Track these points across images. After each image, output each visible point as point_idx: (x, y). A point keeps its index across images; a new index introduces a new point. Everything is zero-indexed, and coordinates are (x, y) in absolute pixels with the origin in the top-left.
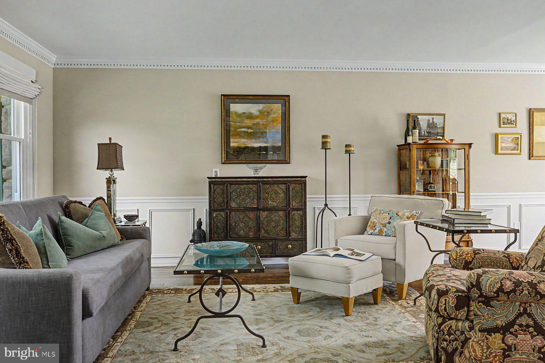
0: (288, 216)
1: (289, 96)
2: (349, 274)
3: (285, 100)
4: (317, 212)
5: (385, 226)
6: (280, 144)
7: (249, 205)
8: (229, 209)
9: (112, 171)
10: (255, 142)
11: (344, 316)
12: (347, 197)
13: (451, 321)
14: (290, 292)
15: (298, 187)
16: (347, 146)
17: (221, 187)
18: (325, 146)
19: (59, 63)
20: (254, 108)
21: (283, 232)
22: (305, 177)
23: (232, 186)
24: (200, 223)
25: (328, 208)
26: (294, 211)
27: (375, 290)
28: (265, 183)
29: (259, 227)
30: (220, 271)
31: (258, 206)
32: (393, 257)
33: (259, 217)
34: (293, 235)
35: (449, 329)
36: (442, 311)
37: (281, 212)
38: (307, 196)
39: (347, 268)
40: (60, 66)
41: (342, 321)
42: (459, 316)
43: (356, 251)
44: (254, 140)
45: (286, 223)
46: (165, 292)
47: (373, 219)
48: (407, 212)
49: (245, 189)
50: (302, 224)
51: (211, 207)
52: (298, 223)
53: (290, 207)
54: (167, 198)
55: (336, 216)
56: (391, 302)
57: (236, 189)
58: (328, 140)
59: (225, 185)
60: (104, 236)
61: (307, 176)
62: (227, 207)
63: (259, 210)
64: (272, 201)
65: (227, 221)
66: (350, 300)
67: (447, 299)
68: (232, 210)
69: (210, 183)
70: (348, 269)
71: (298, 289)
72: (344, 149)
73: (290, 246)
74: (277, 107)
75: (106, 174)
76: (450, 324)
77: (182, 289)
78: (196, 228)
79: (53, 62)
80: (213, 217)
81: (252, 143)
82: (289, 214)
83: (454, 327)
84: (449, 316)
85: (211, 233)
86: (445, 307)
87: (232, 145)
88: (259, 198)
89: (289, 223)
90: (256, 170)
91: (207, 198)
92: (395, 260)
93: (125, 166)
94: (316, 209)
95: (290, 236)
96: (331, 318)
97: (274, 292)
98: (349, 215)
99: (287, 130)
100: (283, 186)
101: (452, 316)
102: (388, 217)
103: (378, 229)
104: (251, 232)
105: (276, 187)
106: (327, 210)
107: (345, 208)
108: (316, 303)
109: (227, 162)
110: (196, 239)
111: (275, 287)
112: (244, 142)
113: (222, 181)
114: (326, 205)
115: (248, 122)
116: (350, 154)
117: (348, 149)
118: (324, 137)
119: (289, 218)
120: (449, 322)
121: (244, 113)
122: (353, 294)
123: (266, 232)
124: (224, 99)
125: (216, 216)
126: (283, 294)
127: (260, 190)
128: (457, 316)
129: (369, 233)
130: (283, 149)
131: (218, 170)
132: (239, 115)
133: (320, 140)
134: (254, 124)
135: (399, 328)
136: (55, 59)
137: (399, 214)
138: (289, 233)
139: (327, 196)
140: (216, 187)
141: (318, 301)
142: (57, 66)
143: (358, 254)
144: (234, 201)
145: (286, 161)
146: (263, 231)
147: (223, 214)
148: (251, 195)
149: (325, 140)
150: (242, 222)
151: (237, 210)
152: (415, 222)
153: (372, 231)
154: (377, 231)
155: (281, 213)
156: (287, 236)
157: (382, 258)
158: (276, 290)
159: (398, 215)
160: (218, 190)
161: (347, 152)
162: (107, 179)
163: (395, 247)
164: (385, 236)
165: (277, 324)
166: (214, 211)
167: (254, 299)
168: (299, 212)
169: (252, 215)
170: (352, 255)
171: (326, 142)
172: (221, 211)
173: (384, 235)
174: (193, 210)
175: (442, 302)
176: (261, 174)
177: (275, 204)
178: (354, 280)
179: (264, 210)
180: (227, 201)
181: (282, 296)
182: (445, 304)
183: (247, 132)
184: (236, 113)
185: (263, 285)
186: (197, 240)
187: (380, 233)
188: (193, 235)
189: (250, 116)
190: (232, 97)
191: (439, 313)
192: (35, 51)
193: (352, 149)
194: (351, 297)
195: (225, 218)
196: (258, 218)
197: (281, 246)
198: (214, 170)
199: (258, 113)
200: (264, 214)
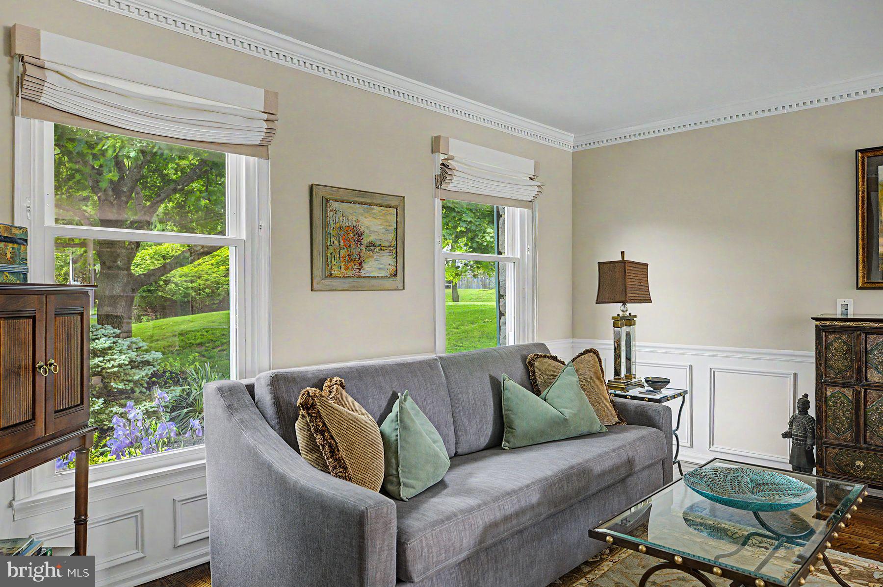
8: (865, 385)
9: (624, 305)
17: (844, 337)
19: (579, 144)
23: (871, 337)
24: (804, 405)
40: (580, 149)
51: (822, 376)
54: (747, 349)
59: (854, 334)
60: (566, 420)
62: (859, 380)
65: (858, 409)
68: (868, 387)
75: (616, 309)
79: (572, 144)
80: (826, 398)
85: (821, 428)
91: (811, 355)
93: (653, 295)
109: (871, 285)
124: (862, 158)
136: (572, 139)
140: (831, 338)
142: (577, 149)
147: (848, 393)
151: (881, 387)
160: (838, 344)
162: (613, 318)
166: (828, 385)
172: (845, 387)
174: (793, 376)
180: (860, 367)
186: (797, 436)
188: (791, 424)
192: (533, 133)
195: (854, 401)
198: (840, 302)
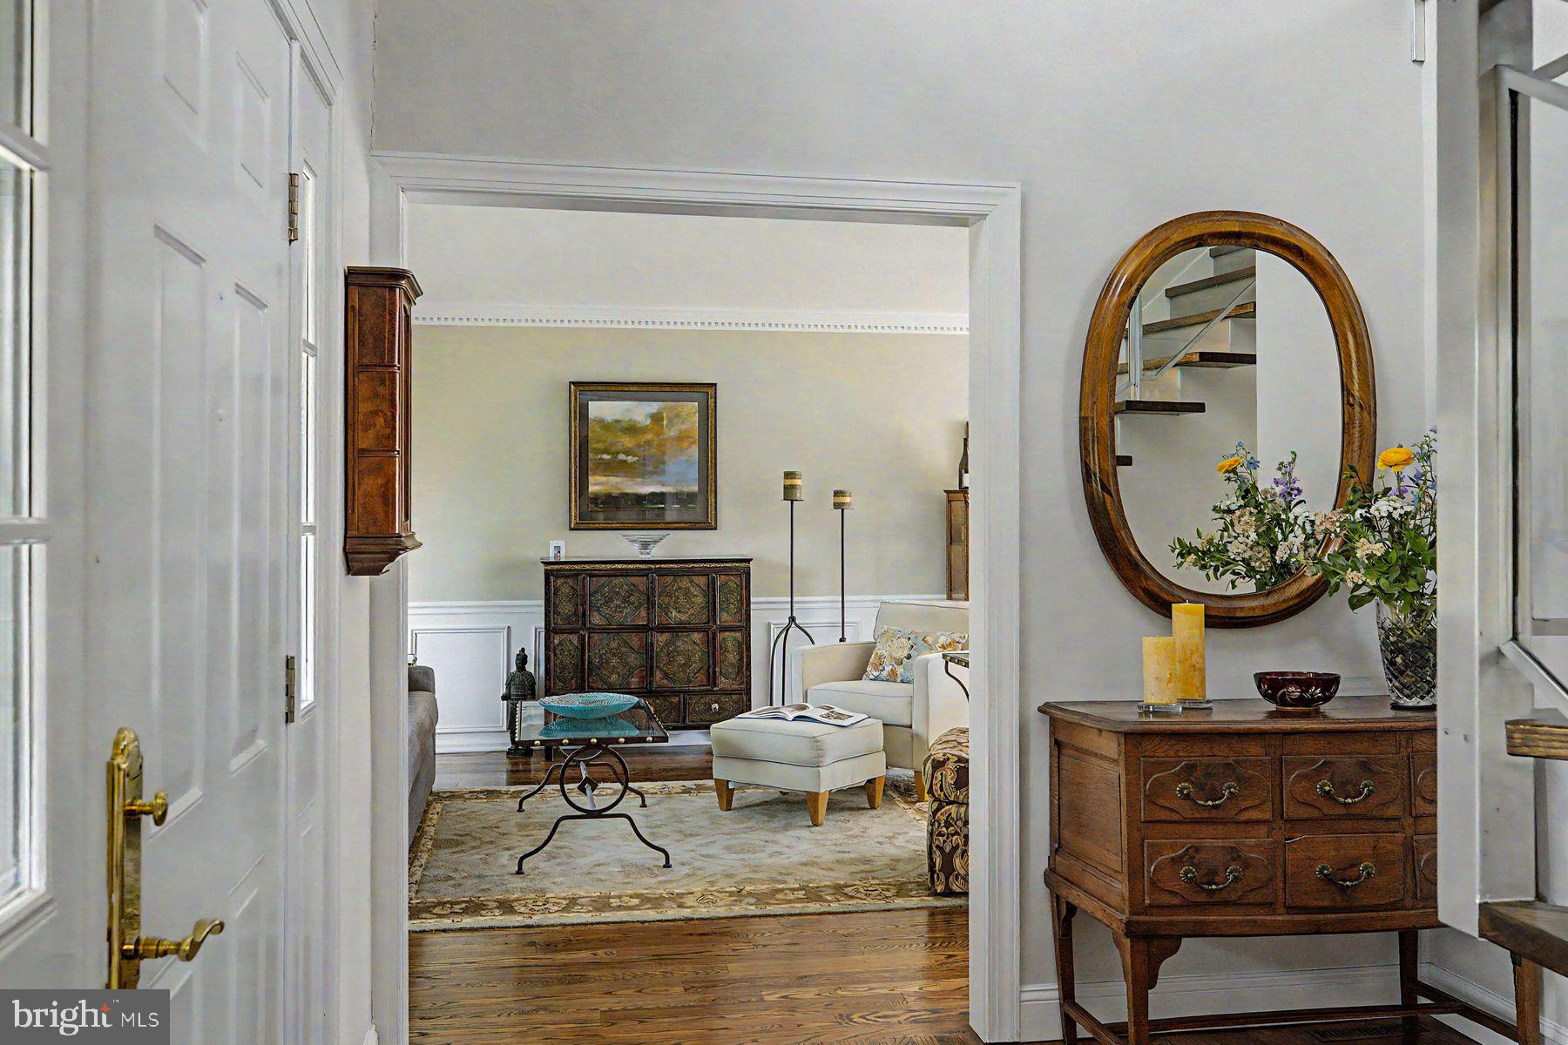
0: (711, 643)
1: (715, 385)
2: (817, 750)
3: (705, 392)
4: (774, 633)
5: (900, 663)
6: (695, 489)
7: (629, 621)
8: (589, 629)
10: (643, 484)
11: (809, 827)
12: (837, 602)
13: (950, 806)
14: (715, 794)
15: (733, 582)
16: (837, 494)
17: (570, 581)
18: (789, 493)
20: (639, 411)
21: (701, 677)
22: (748, 561)
23: (595, 579)
24: (522, 659)
25: (796, 624)
26: (725, 631)
27: (869, 781)
28: (663, 573)
29: (652, 667)
30: (595, 741)
31: (649, 621)
32: (906, 722)
33: (652, 644)
34: (723, 683)
35: (947, 818)
36: (936, 791)
37: (696, 634)
38: (752, 600)
39: (814, 739)
41: (804, 833)
42: (961, 798)
43: (837, 709)
44: (638, 480)
45: (709, 657)
46: (466, 796)
47: (880, 650)
48: (942, 634)
49: (621, 587)
50: (741, 660)
51: (550, 624)
52: (732, 657)
53: (715, 622)
55: (813, 643)
56: (902, 805)
57: (603, 586)
58: (798, 482)
59: (580, 578)
61: (752, 560)
62: (584, 624)
63: (652, 629)
64: (679, 612)
65: (583, 653)
66: (820, 797)
67: (944, 772)
68: (591, 631)
69: (548, 574)
70: (817, 742)
71: (728, 782)
72: (832, 500)
73: (716, 706)
74: (691, 409)
76: (950, 809)
77: (500, 792)
78: (514, 669)
80: (554, 647)
81: (637, 487)
82: (714, 639)
83: (954, 815)
84: (947, 798)
85: (550, 680)
86: (941, 785)
87: (591, 489)
88: (650, 604)
89: (714, 658)
90: (645, 545)
92: (911, 727)
94: (772, 626)
95: (715, 685)
96: (786, 828)
97: (682, 793)
98: (841, 640)
99: (712, 457)
100: (702, 581)
101: (952, 799)
102: (908, 644)
103: (888, 668)
104: (633, 677)
105: (684, 582)
106: (793, 630)
107: (833, 625)
108: (763, 809)
109: (582, 526)
110: (513, 691)
111: (684, 786)
112: (617, 483)
113: (574, 570)
114: (792, 619)
115: (627, 441)
116: (843, 511)
117: (841, 500)
118: (788, 475)
119: (714, 647)
120: (947, 807)
121: (618, 421)
122: (825, 787)
123: (666, 676)
124: (575, 390)
125: (560, 644)
126: (700, 797)
127: (653, 589)
128: (958, 798)
129: (872, 677)
130: (700, 499)
131: (562, 544)
132: (606, 426)
133: (781, 483)
134: (639, 446)
135: (900, 841)
137: (929, 639)
138: (715, 679)
139: (795, 599)
140: (560, 582)
141: (766, 807)
143: (840, 716)
144: (598, 611)
145: (707, 523)
146: (658, 675)
147: (574, 639)
148: (632, 599)
149: (789, 482)
150: (614, 655)
151: (603, 630)
152: (944, 656)
153: (876, 674)
154: (884, 674)
155: (696, 636)
156: (708, 685)
157: (884, 725)
158: (687, 791)
159: (926, 642)
160: (565, 590)
161: (837, 506)
163: (911, 703)
164: (902, 682)
165: (690, 839)
166: (556, 633)
167: (644, 805)
168: (733, 634)
169: (635, 640)
170: (828, 716)
171: (793, 487)
172: (571, 633)
173: (899, 680)
174: (506, 630)
175: (936, 778)
176: (656, 553)
177: (684, 618)
178: (828, 760)
179: (662, 629)
180: (584, 611)
181: (698, 799)
182: (941, 781)
183: (625, 461)
184: (601, 421)
185: (660, 783)
186: (517, 695)
187: (892, 677)
188: (508, 685)
189: (632, 429)
190: (592, 388)
191: (934, 795)
193: (847, 500)
194: (822, 791)
195: (580, 647)
196: (648, 648)
197: (697, 704)
198: (553, 543)
199: (649, 421)
200: (662, 638)
